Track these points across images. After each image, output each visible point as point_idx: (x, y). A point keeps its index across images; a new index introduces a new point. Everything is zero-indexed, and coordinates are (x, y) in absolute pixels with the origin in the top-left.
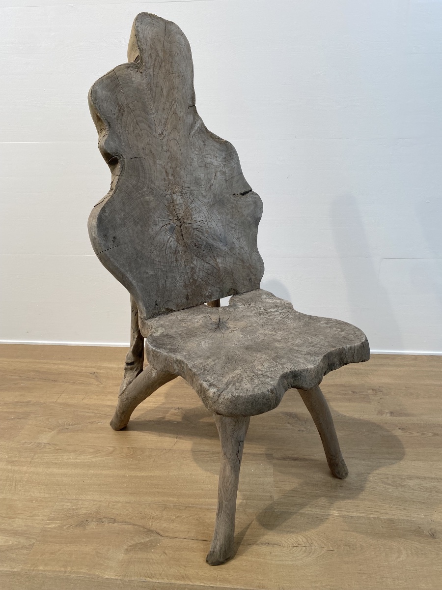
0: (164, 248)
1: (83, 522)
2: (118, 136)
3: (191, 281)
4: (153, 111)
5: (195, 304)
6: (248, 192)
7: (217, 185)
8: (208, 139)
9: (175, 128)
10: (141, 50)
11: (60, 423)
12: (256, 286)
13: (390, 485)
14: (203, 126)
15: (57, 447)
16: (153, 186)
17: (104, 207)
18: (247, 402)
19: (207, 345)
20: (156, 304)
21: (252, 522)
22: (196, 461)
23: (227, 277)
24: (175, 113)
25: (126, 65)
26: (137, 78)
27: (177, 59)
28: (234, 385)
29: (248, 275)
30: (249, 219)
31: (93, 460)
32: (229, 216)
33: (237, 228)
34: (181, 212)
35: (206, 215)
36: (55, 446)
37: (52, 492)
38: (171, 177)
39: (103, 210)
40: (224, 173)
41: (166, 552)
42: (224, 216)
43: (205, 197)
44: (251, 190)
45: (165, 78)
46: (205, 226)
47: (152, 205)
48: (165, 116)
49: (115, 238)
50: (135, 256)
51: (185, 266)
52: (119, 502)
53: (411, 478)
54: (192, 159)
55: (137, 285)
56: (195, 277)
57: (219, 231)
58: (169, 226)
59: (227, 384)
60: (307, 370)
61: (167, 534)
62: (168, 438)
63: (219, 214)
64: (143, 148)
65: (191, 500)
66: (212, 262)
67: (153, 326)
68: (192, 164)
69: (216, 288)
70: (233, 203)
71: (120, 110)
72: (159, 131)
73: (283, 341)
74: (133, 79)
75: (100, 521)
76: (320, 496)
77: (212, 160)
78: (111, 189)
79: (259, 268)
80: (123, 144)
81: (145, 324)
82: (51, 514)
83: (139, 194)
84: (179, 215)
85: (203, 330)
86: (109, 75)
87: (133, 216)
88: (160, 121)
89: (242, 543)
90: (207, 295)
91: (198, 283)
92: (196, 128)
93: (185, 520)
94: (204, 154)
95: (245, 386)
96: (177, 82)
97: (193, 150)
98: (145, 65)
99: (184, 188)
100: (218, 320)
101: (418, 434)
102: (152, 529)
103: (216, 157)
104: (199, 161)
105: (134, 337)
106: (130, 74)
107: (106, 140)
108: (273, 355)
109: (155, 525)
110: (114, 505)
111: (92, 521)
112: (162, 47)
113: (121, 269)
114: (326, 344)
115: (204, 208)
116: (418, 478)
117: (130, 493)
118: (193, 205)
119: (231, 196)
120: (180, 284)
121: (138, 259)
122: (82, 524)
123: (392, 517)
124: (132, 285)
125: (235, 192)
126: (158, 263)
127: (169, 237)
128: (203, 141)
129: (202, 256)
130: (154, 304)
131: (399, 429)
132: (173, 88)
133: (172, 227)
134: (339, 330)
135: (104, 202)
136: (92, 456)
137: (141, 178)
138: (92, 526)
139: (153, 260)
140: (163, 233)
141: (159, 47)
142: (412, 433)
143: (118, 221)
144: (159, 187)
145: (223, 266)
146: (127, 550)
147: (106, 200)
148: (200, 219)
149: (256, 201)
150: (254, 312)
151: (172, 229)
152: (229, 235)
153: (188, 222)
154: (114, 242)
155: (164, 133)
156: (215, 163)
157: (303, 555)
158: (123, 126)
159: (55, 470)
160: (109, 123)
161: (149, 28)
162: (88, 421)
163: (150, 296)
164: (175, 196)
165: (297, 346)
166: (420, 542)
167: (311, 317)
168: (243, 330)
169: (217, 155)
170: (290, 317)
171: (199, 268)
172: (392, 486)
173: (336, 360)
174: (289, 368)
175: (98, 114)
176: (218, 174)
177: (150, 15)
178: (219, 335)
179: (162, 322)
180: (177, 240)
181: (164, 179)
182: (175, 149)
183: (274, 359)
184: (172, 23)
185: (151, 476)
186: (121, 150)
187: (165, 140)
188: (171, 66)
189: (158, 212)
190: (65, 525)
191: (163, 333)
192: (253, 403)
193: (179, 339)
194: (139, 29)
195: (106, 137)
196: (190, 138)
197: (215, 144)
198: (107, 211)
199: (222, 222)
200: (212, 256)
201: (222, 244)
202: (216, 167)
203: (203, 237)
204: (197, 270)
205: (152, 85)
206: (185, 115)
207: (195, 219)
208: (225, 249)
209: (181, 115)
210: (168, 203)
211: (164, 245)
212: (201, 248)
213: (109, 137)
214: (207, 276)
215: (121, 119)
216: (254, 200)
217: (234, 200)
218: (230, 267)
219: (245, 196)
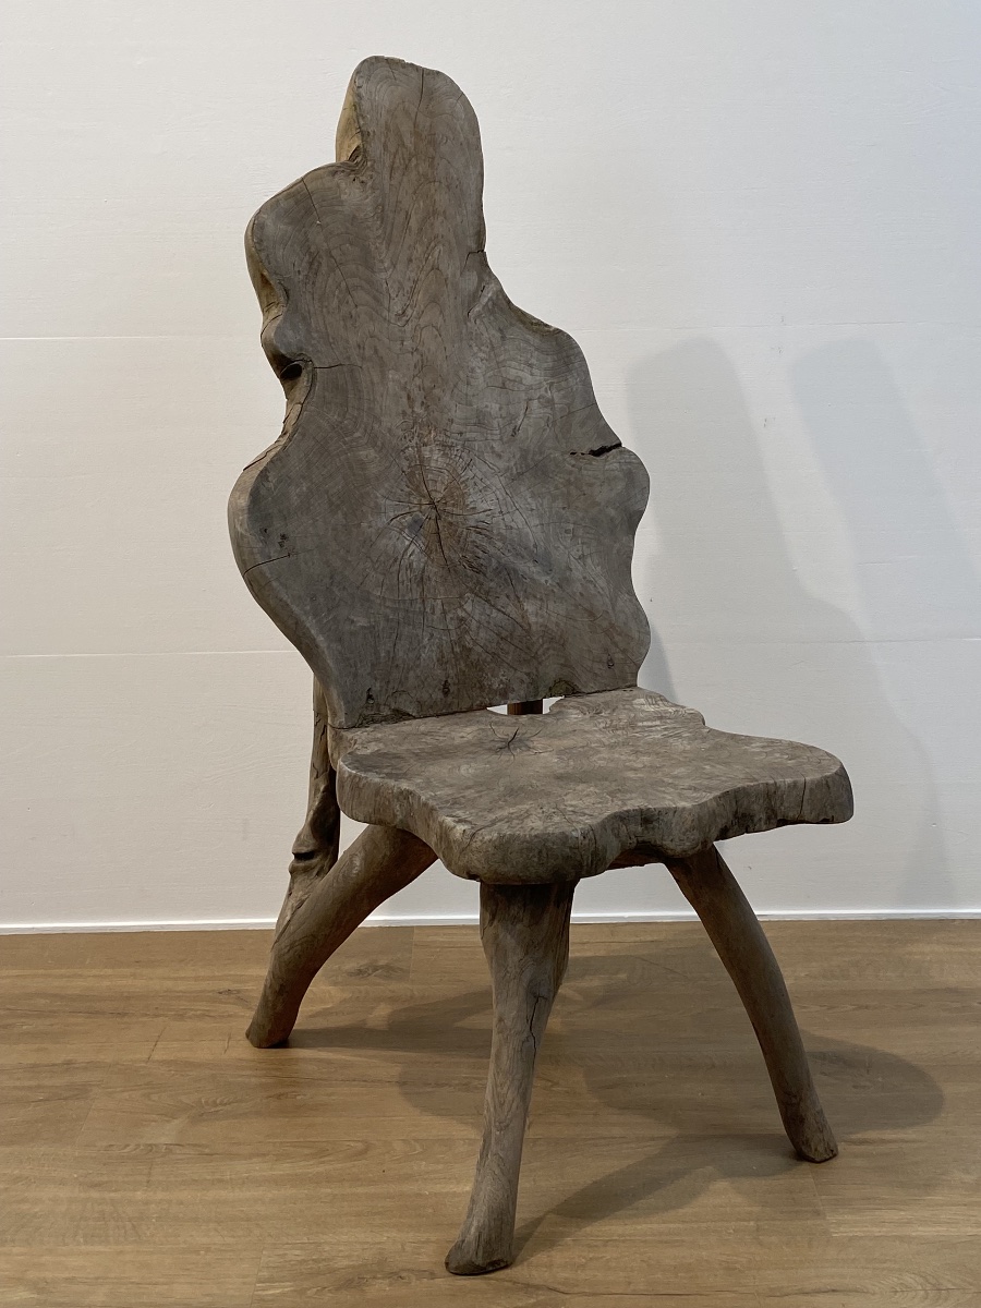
0: (396, 567)
2: (304, 318)
3: (457, 650)
4: (386, 265)
5: (464, 706)
6: (610, 450)
7: (531, 431)
8: (511, 325)
9: (434, 300)
10: (364, 134)
12: (624, 680)
14: (501, 297)
16: (376, 426)
17: (266, 469)
18: (529, 849)
19: (472, 771)
20: (370, 696)
23: (548, 649)
24: (435, 268)
25: (331, 169)
26: (352, 194)
27: (444, 149)
28: (508, 822)
29: (606, 650)
30: (613, 513)
32: (559, 504)
33: (580, 532)
34: (440, 487)
35: (500, 497)
38: (419, 410)
39: (263, 475)
40: (550, 403)
42: (545, 502)
43: (499, 456)
44: (620, 445)
45: (415, 193)
46: (497, 523)
47: (373, 469)
48: (413, 275)
49: (283, 537)
50: (327, 581)
51: (444, 612)
54: (473, 370)
55: (328, 647)
56: (468, 642)
57: (531, 538)
59: (496, 821)
60: (675, 810)
63: (533, 496)
64: (359, 346)
66: (510, 609)
67: (359, 740)
68: (472, 380)
69: (519, 674)
70: (571, 473)
71: (311, 264)
72: (398, 309)
73: (646, 769)
74: (344, 197)
77: (521, 374)
78: (284, 433)
79: (637, 636)
80: (315, 335)
81: (341, 738)
83: (345, 443)
84: (433, 494)
85: (470, 749)
86: (293, 190)
87: (327, 492)
88: (401, 287)
90: (495, 686)
91: (473, 657)
92: (484, 300)
94: (502, 358)
95: (531, 824)
96: (442, 199)
97: (475, 349)
98: (372, 166)
99: (448, 433)
100: (512, 735)
103: (531, 366)
104: (488, 375)
105: (317, 790)
106: (338, 186)
107: (278, 327)
108: (613, 788)
112: (411, 125)
113: (294, 608)
114: (741, 776)
115: (497, 482)
118: (471, 474)
119: (567, 456)
120: (429, 654)
121: (335, 589)
124: (317, 646)
125: (575, 447)
126: (379, 601)
127: (407, 543)
128: (501, 330)
129: (487, 593)
130: (365, 695)
132: (435, 212)
133: (416, 522)
134: (787, 756)
135: (268, 459)
137: (350, 410)
139: (368, 592)
140: (394, 534)
141: (406, 128)
143: (295, 500)
144: (390, 430)
145: (541, 620)
147: (272, 454)
148: (485, 506)
149: (630, 471)
150: (602, 725)
151: (416, 526)
152: (557, 548)
153: (456, 511)
154: (281, 546)
155: (409, 312)
156: (528, 379)
158: (316, 296)
160: (286, 291)
161: (385, 86)
163: (355, 675)
164: (426, 453)
165: (674, 777)
167: (733, 737)
168: (560, 752)
169: (533, 361)
170: (687, 735)
171: (479, 622)
173: (757, 810)
174: (635, 803)
175: (265, 273)
176: (535, 404)
177: (391, 62)
178: (505, 758)
179: (379, 735)
180: (427, 552)
181: (404, 413)
182: (433, 348)
183: (610, 793)
184: (438, 73)
186: (310, 349)
187: (408, 328)
188: (431, 165)
189: (386, 485)
191: (378, 750)
192: (540, 852)
193: (412, 760)
194: (362, 91)
195: (278, 322)
196: (469, 324)
197: (530, 337)
198: (272, 477)
199: (541, 516)
200: (512, 596)
201: (538, 569)
202: (530, 387)
203: (491, 550)
204: (474, 625)
205: (386, 207)
206: (458, 272)
207: (472, 506)
208: (546, 581)
209: (449, 272)
210: (409, 467)
211: (395, 561)
212: (485, 575)
213: (285, 320)
214: (498, 642)
215: (313, 283)
216: (625, 468)
217: (573, 466)
218: (557, 624)
219: (603, 457)
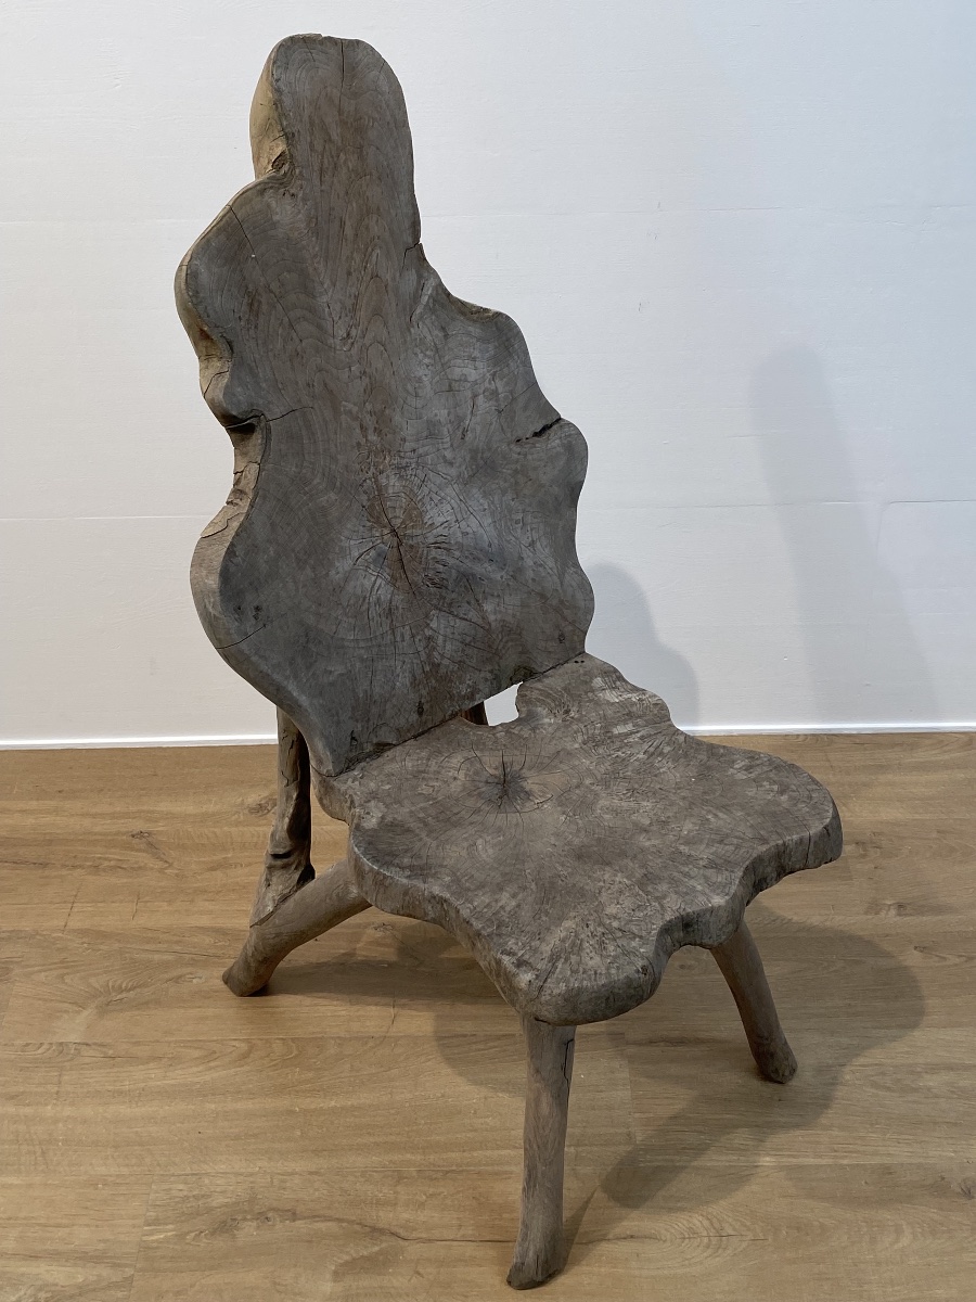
0: (365, 607)
1: (225, 1222)
2: (251, 370)
3: (427, 668)
5: (437, 720)
6: (551, 426)
7: (478, 428)
8: (453, 319)
9: (377, 312)
10: (289, 137)
11: (97, 986)
12: (574, 649)
13: (889, 1089)
14: (440, 291)
15: (111, 1052)
16: (334, 467)
17: (232, 544)
18: (597, 998)
19: (491, 851)
20: (353, 738)
21: (593, 1194)
22: (450, 1061)
23: (507, 642)
24: (375, 276)
26: (286, 213)
27: (372, 134)
28: (566, 960)
29: (557, 627)
30: (556, 490)
31: (207, 1077)
32: (509, 496)
33: (529, 519)
34: (399, 512)
35: (455, 506)
36: (104, 1050)
37: (134, 1161)
38: (373, 437)
39: (231, 552)
40: (494, 394)
41: (421, 1271)
42: (496, 498)
43: (451, 464)
44: (559, 419)
45: (347, 194)
46: (454, 534)
47: (335, 513)
48: (354, 290)
49: (257, 609)
50: (303, 640)
51: (413, 636)
52: (293, 1173)
53: (933, 1069)
54: (420, 380)
55: (311, 704)
56: (437, 658)
57: (485, 538)
58: (372, 553)
59: (554, 958)
60: (712, 910)
61: (415, 1235)
62: (374, 1008)
63: (485, 495)
64: (308, 385)
65: (453, 1155)
66: (473, 615)
67: (355, 798)
68: (420, 391)
69: (482, 675)
70: (517, 462)
71: (251, 305)
72: (342, 333)
73: (654, 828)
74: (276, 218)
75: (263, 1217)
76: (737, 1127)
77: (465, 371)
78: (238, 491)
79: (582, 604)
80: (264, 385)
81: (332, 788)
82: (148, 1210)
83: (305, 493)
84: (393, 522)
85: (470, 802)
86: (222, 223)
87: (293, 551)
88: (343, 307)
89: (576, 1240)
90: (463, 692)
91: (442, 671)
92: (425, 299)
93: (449, 1202)
95: (591, 963)
96: (374, 194)
97: (421, 356)
98: (300, 172)
99: (402, 454)
100: (501, 769)
101: (957, 960)
102: (381, 1225)
103: (474, 359)
104: (435, 380)
105: (288, 797)
106: (269, 206)
107: (227, 387)
108: (639, 873)
109: (385, 1217)
110: (284, 1181)
111: (245, 1219)
112: (336, 113)
113: (275, 676)
114: (749, 834)
115: (451, 491)
116: (950, 1068)
117: (313, 1151)
118: (426, 491)
119: (512, 446)
120: (403, 681)
121: (310, 646)
122: (225, 1225)
123: (887, 1161)
124: (300, 706)
125: (520, 433)
126: (352, 645)
127: (373, 578)
128: (443, 329)
129: (450, 605)
130: (349, 739)
131: (916, 948)
132: (368, 211)
133: (379, 555)
134: (776, 787)
135: (231, 533)
136: (201, 1068)
137: (306, 456)
138: (249, 1231)
139: (343, 639)
140: (361, 573)
141: (331, 118)
142: (945, 959)
143: (264, 568)
144: (347, 467)
145: (499, 617)
146: (336, 1273)
147: (235, 525)
148: (442, 519)
149: (570, 442)
150: (580, 739)
151: (382, 556)
153: (416, 532)
154: (256, 618)
155: (353, 332)
156: (473, 375)
157: (705, 1254)
158: (260, 342)
159: (125, 1110)
160: (230, 344)
161: (304, 72)
162: (166, 976)
163: (338, 723)
164: (383, 481)
165: (687, 843)
166: (942, 1209)
168: (562, 800)
169: (476, 353)
170: (667, 749)
171: (444, 635)
172: (893, 1091)
173: (770, 871)
174: (674, 907)
175: (206, 329)
176: (481, 399)
177: (308, 41)
178: (514, 818)
179: (372, 785)
180: (393, 581)
182: (380, 367)
183: (641, 885)
184: (358, 42)
185: (352, 1106)
186: (261, 402)
187: (354, 351)
188: (361, 157)
189: (349, 526)
190: (188, 1233)
191: (383, 818)
192: (608, 998)
193: (423, 835)
195: (225, 380)
196: (412, 330)
197: (470, 329)
198: (239, 551)
199: (492, 514)
200: (473, 602)
201: (494, 567)
202: (475, 383)
203: (451, 561)
204: (440, 640)
205: (319, 219)
206: (398, 274)
207: (430, 522)
208: (502, 577)
209: (388, 277)
210: (369, 500)
211: (364, 600)
212: (446, 588)
213: (231, 375)
214: (463, 650)
215: (256, 327)
216: (565, 442)
217: (519, 454)
218: (514, 616)
219: (544, 437)
